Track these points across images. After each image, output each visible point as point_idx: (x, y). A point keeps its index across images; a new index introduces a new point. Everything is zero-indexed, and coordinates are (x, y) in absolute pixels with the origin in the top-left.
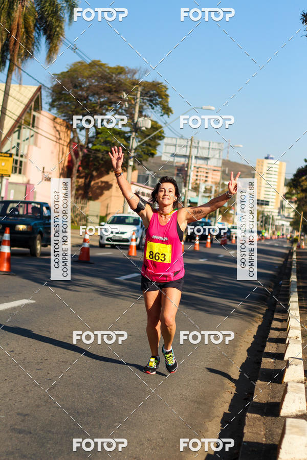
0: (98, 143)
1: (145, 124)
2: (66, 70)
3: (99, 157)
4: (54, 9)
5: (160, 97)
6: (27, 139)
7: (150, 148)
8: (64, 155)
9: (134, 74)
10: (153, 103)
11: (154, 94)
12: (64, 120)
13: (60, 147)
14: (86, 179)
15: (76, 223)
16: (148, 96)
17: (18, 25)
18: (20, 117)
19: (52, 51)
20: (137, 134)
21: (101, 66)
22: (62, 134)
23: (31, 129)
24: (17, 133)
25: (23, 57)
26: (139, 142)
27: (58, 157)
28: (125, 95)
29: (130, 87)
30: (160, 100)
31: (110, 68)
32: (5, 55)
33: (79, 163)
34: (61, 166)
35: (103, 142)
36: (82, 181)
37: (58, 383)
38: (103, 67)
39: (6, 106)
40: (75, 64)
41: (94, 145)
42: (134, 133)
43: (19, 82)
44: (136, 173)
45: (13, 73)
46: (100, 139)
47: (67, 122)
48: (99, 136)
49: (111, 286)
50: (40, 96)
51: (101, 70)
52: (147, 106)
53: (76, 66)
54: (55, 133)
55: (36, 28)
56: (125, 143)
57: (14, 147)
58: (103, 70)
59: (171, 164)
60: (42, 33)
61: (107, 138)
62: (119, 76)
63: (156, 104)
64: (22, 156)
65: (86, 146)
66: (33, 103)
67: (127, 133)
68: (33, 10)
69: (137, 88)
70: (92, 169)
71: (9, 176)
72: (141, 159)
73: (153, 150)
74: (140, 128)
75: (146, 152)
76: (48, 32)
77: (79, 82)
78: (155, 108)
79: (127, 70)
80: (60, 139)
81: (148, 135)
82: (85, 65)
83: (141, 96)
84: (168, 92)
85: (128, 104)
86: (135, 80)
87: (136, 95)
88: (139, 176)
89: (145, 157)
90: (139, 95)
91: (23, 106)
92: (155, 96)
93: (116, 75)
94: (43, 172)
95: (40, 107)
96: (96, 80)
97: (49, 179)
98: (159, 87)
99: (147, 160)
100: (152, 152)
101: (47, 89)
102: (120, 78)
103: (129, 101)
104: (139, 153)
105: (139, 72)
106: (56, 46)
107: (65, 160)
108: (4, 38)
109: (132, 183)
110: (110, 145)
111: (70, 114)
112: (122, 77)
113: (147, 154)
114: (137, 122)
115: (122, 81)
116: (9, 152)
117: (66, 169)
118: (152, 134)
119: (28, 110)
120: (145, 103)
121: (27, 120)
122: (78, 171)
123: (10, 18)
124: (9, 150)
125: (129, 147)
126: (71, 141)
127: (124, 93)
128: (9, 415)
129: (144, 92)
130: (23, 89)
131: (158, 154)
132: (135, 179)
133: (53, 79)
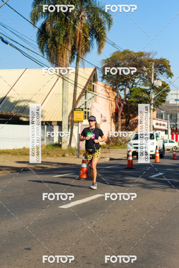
0: (132, 98)
1: (158, 84)
2: (109, 57)
3: (133, 106)
4: (100, 23)
5: (166, 67)
6: (91, 99)
7: (162, 97)
8: (113, 106)
9: (149, 55)
10: (161, 71)
11: (161, 66)
12: (111, 86)
13: (110, 102)
14: (127, 118)
15: (123, 145)
16: (158, 67)
17: (80, 34)
18: (85, 87)
19: (100, 46)
20: (154, 90)
21: (129, 52)
22: (110, 94)
23: (92, 93)
24: (84, 96)
25: (84, 52)
26: (156, 94)
27: (109, 108)
28: (145, 69)
29: (147, 63)
30: (166, 69)
31: (135, 53)
32: (74, 52)
33: (122, 110)
34: (112, 113)
35: (135, 97)
36: (124, 120)
37: (123, 244)
38: (130, 53)
39: (77, 82)
40: (114, 53)
41: (129, 99)
42: (152, 90)
43: (83, 66)
44: (155, 113)
45: (80, 62)
46: (132, 95)
47: (112, 87)
48: (132, 93)
49: (148, 182)
50: (96, 74)
51: (129, 55)
52: (159, 73)
53: (115, 54)
54: (107, 94)
55: (90, 35)
56: (147, 96)
57: (84, 104)
58: (131, 55)
59: (175, 106)
60: (94, 37)
61: (136, 94)
62: (140, 57)
63: (163, 72)
64: (88, 109)
65: (125, 100)
66: (92, 78)
67: (148, 90)
68: (87, 24)
69: (152, 63)
70: (130, 113)
71: (82, 121)
72: (158, 104)
73: (164, 98)
74: (155, 87)
75: (160, 100)
76: (97, 37)
77: (118, 63)
78: (163, 74)
79: (145, 53)
80: (110, 97)
81: (161, 90)
82: (120, 53)
83: (154, 67)
84: (170, 64)
85: (147, 73)
86: (150, 59)
87: (151, 67)
88: (157, 114)
89: (160, 103)
90: (153, 68)
91: (87, 81)
92: (163, 67)
93: (139, 58)
94: (101, 117)
95: (96, 80)
96: (127, 61)
97: (105, 121)
98: (164, 61)
99: (161, 105)
100: (164, 99)
101: (99, 69)
102: (141, 58)
103: (147, 71)
104: (156, 101)
105: (152, 54)
106: (102, 44)
107: (113, 109)
108: (72, 42)
109: (154, 119)
110: (139, 98)
111: (114, 82)
112: (142, 57)
113: (161, 101)
114: (153, 84)
115: (143, 60)
116: (81, 108)
117: (114, 114)
118: (162, 89)
119: (90, 82)
120: (157, 72)
121: (89, 87)
122: (122, 115)
123: (75, 31)
124: (81, 106)
125: (150, 98)
126: (116, 97)
127: (144, 67)
128: (97, 266)
129: (156, 65)
130: (85, 70)
131: (167, 100)
132: (155, 116)
133: (102, 63)
